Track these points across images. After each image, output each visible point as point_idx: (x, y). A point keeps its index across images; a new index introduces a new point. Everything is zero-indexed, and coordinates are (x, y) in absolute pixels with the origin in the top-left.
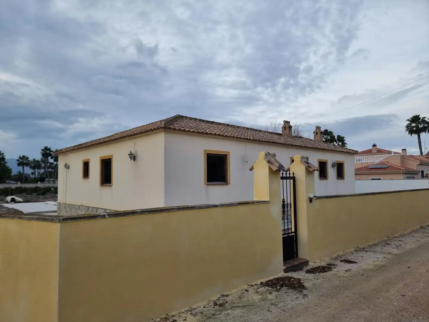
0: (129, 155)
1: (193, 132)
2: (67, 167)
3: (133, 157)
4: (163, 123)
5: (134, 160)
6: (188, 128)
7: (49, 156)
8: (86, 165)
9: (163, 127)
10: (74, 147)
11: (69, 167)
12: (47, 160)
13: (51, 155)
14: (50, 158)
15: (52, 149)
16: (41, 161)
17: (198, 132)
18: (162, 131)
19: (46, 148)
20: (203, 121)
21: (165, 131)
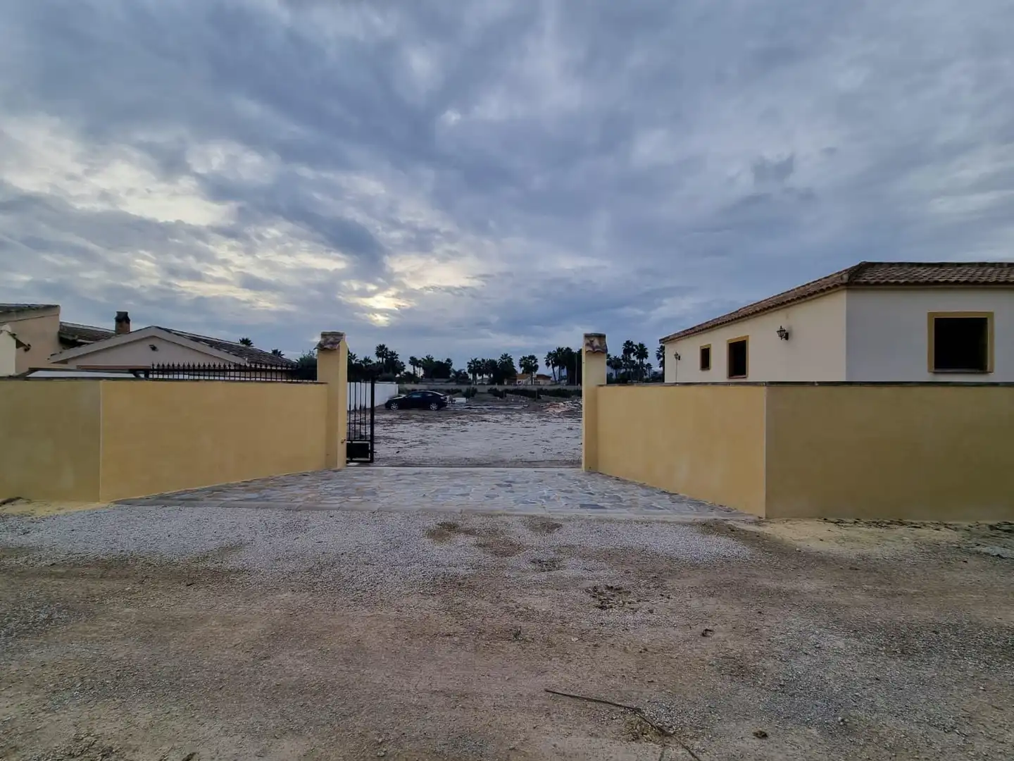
0: (778, 332)
1: (906, 283)
2: (678, 357)
3: (785, 335)
4: (846, 277)
5: (787, 338)
6: (892, 279)
7: (631, 353)
8: (705, 354)
9: (846, 284)
10: (684, 332)
11: (679, 357)
12: (629, 356)
13: (633, 350)
14: (632, 354)
15: (635, 343)
16: (623, 359)
17: (917, 283)
18: (844, 289)
19: (628, 342)
20: (920, 265)
21: (848, 289)
